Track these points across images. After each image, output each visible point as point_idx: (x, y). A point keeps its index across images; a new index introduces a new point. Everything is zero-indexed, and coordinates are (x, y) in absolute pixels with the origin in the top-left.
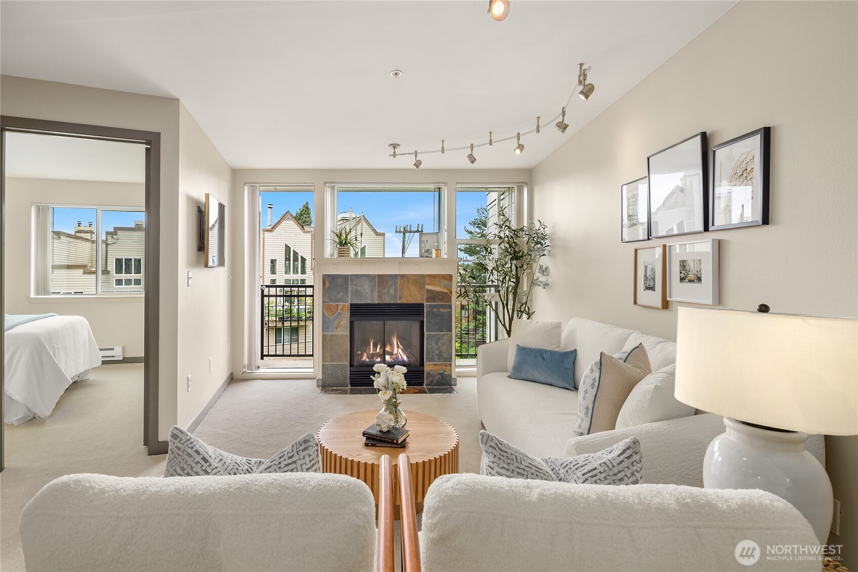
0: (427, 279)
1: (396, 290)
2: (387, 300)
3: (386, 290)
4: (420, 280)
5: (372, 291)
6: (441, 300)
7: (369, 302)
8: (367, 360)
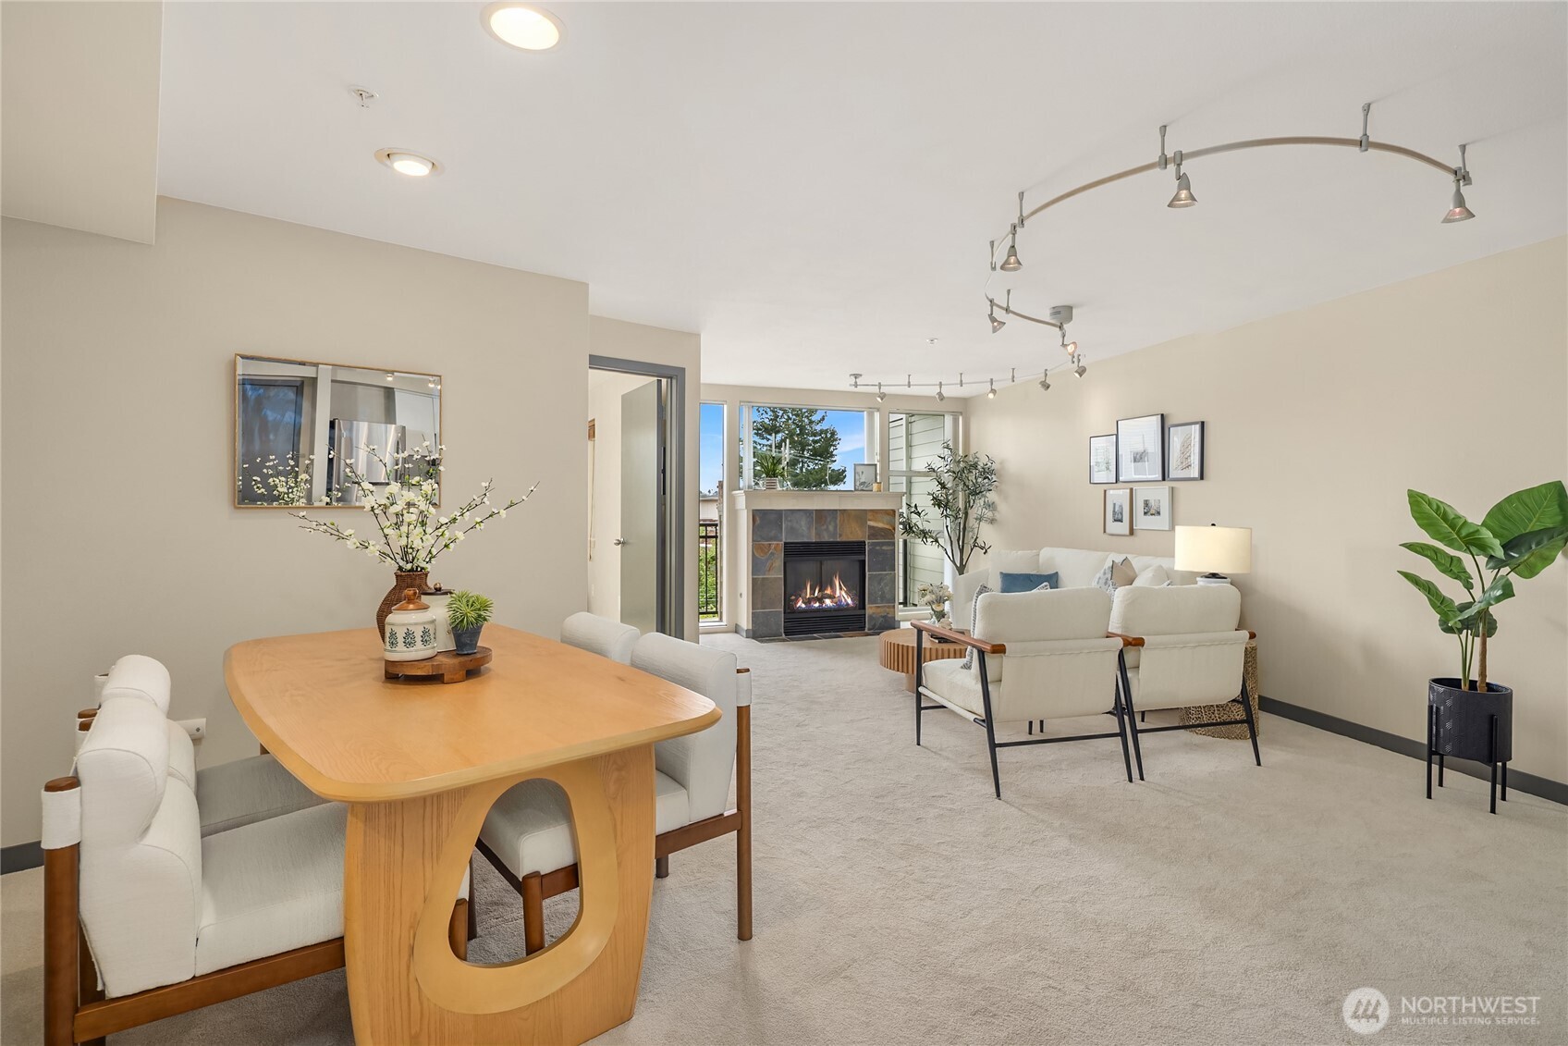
0: (869, 514)
1: (836, 527)
2: (826, 538)
3: (825, 527)
4: (861, 515)
5: (809, 529)
6: (884, 537)
7: (806, 540)
8: (803, 606)
